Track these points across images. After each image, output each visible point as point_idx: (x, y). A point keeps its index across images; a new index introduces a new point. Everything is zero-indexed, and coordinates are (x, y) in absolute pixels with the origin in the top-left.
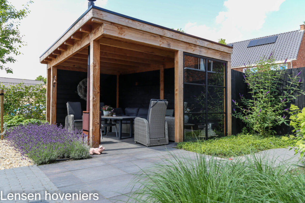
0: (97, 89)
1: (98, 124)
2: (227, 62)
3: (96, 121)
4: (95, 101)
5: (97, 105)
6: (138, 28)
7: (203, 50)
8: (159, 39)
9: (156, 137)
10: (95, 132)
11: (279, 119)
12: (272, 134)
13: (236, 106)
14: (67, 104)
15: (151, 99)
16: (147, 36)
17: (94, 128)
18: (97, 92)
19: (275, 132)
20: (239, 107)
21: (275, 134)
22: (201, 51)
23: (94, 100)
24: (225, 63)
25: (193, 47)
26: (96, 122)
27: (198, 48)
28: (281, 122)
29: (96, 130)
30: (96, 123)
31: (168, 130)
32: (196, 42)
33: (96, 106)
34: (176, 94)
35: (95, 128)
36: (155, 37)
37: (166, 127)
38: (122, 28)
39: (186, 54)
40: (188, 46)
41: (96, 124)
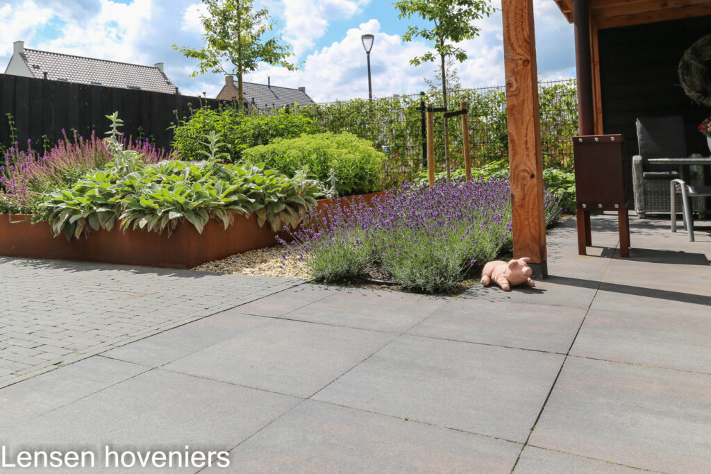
0: (519, 50)
1: (532, 176)
3: (522, 167)
4: (516, 95)
5: (525, 105)
10: (522, 206)
14: (638, 124)
17: (519, 189)
18: (520, 62)
23: (513, 89)
26: (525, 170)
29: (523, 199)
30: (526, 174)
33: (521, 112)
35: (523, 189)
41: (524, 178)
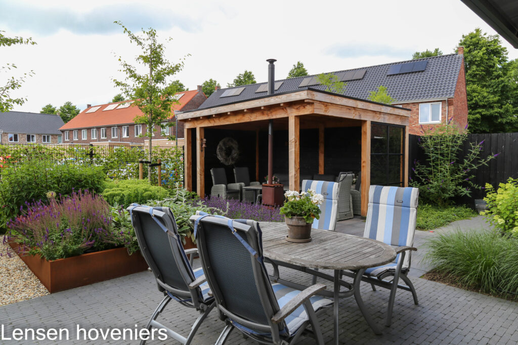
0: (297, 165)
2: (405, 126)
4: (296, 178)
5: (298, 181)
6: (338, 103)
7: (386, 117)
8: (353, 111)
9: (342, 211)
11: (460, 190)
12: (450, 204)
13: (416, 174)
15: (341, 173)
16: (344, 110)
18: (297, 168)
19: (454, 202)
20: (418, 176)
21: (454, 204)
22: (384, 118)
24: (404, 128)
25: (378, 115)
27: (382, 115)
28: (463, 194)
31: (353, 203)
32: (381, 109)
34: (363, 166)
36: (350, 109)
37: (351, 201)
38: (326, 106)
39: (374, 124)
40: (374, 114)
